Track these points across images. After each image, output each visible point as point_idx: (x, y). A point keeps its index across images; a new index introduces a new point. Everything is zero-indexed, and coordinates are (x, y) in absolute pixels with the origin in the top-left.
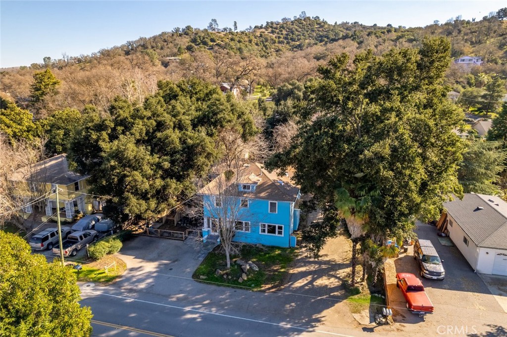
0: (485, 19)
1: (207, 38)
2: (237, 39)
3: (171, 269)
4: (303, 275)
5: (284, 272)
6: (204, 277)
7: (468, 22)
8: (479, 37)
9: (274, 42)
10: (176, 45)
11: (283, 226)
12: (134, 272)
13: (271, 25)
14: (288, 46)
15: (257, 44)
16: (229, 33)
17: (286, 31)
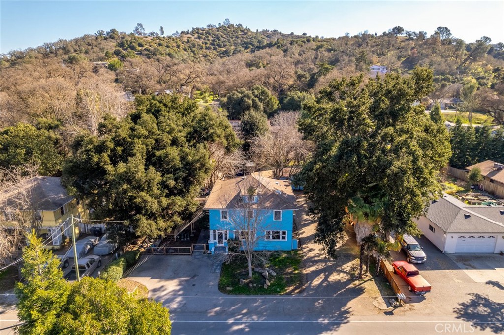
0: (384, 34)
1: (135, 43)
2: (165, 44)
3: (194, 285)
4: (316, 273)
5: (298, 273)
6: (231, 289)
7: (372, 36)
8: (382, 49)
9: (202, 48)
10: (102, 49)
11: (287, 231)
12: (158, 292)
13: (197, 31)
14: (215, 52)
15: (185, 50)
16: (156, 37)
17: (212, 37)
